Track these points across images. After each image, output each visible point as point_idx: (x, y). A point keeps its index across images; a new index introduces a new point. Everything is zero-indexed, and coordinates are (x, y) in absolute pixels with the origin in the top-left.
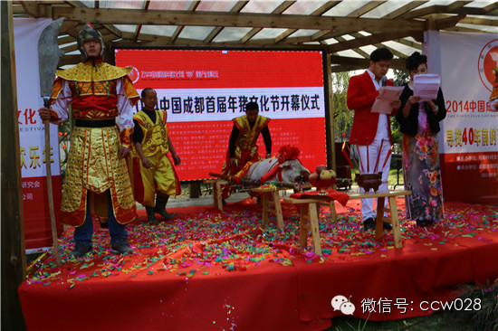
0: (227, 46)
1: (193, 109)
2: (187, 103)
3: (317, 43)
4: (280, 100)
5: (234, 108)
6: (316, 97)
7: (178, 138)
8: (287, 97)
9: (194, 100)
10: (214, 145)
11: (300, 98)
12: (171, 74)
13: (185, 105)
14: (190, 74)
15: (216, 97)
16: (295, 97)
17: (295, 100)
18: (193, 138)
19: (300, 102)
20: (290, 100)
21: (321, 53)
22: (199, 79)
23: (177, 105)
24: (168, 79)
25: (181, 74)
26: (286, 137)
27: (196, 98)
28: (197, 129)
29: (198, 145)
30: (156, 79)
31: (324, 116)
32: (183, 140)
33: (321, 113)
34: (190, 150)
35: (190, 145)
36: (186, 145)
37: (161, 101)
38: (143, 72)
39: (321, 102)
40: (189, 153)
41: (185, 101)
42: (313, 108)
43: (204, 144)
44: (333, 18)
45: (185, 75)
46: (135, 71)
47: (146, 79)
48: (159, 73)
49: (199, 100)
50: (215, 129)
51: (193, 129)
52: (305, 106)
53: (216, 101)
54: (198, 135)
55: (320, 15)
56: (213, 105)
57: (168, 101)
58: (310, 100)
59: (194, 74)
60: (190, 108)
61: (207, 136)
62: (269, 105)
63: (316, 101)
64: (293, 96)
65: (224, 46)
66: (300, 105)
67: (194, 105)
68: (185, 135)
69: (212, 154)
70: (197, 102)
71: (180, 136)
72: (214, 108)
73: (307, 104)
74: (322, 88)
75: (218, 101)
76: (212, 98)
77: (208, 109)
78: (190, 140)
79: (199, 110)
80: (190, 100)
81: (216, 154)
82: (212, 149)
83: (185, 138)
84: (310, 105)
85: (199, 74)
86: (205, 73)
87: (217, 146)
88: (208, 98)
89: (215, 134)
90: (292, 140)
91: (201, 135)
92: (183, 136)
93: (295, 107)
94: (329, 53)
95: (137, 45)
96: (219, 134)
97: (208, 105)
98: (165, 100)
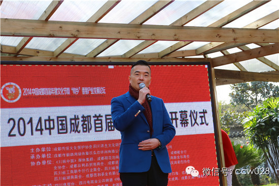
0: (113, 61)
1: (80, 128)
2: (73, 122)
3: (202, 57)
6: (205, 112)
7: (64, 162)
8: (176, 113)
9: (81, 119)
10: (102, 168)
11: (188, 114)
12: (55, 91)
13: (71, 124)
14: (75, 91)
15: (103, 115)
16: (183, 113)
17: (184, 116)
18: (80, 160)
19: (189, 118)
20: (178, 116)
21: (206, 66)
22: (85, 96)
23: (62, 124)
24: (53, 96)
25: (67, 91)
26: (177, 155)
27: (83, 117)
28: (85, 150)
29: (86, 168)
30: (39, 96)
31: (213, 132)
32: (70, 164)
33: (209, 129)
34: (78, 174)
35: (77, 169)
36: (74, 169)
37: (45, 121)
38: (25, 90)
39: (209, 118)
40: (76, 177)
41: (71, 120)
42: (202, 123)
43: (93, 167)
44: (233, 30)
45: (71, 92)
46: (16, 89)
47: (29, 97)
48: (43, 89)
49: (86, 119)
50: (104, 149)
51: (81, 151)
52: (193, 122)
53: (104, 119)
54: (85, 157)
55: (221, 27)
56: (101, 123)
57: (53, 120)
58: (199, 115)
59: (81, 91)
60: (77, 127)
61: (95, 157)
63: (204, 116)
64: (181, 112)
65: (109, 61)
66: (189, 121)
67: (81, 123)
68: (72, 158)
69: (101, 178)
70: (83, 121)
71: (66, 158)
72: (101, 127)
73: (195, 120)
74: (209, 103)
75: (106, 119)
76: (100, 116)
77: (96, 128)
78: (77, 163)
79: (87, 129)
80: (76, 118)
81: (105, 177)
82: (101, 172)
83: (72, 161)
84: (199, 120)
85: (85, 91)
86: (91, 90)
87: (106, 168)
88: (95, 116)
89: (104, 155)
90: (183, 159)
91: (89, 156)
92: (70, 158)
93: (184, 123)
94: (213, 66)
95: (18, 60)
96: (108, 155)
97: (95, 124)
98: (49, 120)
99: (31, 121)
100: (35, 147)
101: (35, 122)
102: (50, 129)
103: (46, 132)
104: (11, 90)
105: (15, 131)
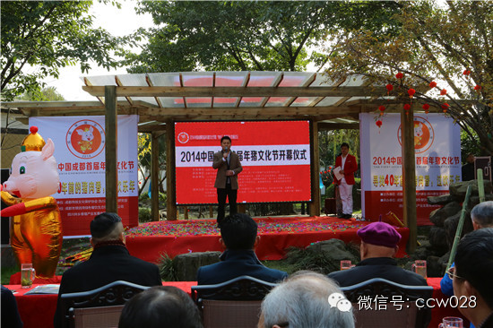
4: (279, 153)
5: (248, 158)
6: (304, 151)
8: (284, 151)
11: (292, 152)
12: (208, 137)
16: (289, 151)
17: (289, 153)
19: (293, 154)
20: (286, 153)
21: (308, 121)
24: (207, 140)
25: (215, 137)
26: (282, 177)
30: (199, 140)
31: (309, 163)
33: (308, 162)
37: (202, 154)
38: (191, 136)
39: (308, 155)
42: (302, 158)
44: (297, 108)
45: (217, 137)
46: (186, 136)
47: (193, 140)
48: (201, 136)
52: (296, 157)
57: (206, 154)
58: (300, 153)
62: (272, 156)
63: (304, 154)
66: (293, 157)
74: (309, 145)
84: (300, 156)
90: (287, 180)
93: (289, 157)
94: (316, 121)
98: (204, 153)
99: (193, 154)
100: (195, 168)
101: (196, 154)
102: (204, 158)
103: (202, 160)
104: (183, 136)
105: (185, 159)
